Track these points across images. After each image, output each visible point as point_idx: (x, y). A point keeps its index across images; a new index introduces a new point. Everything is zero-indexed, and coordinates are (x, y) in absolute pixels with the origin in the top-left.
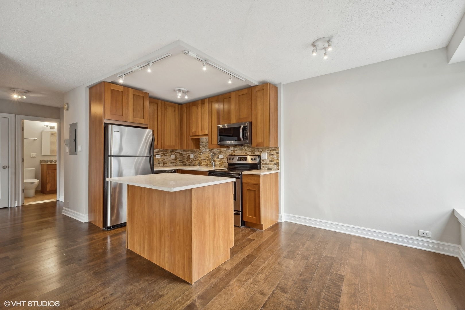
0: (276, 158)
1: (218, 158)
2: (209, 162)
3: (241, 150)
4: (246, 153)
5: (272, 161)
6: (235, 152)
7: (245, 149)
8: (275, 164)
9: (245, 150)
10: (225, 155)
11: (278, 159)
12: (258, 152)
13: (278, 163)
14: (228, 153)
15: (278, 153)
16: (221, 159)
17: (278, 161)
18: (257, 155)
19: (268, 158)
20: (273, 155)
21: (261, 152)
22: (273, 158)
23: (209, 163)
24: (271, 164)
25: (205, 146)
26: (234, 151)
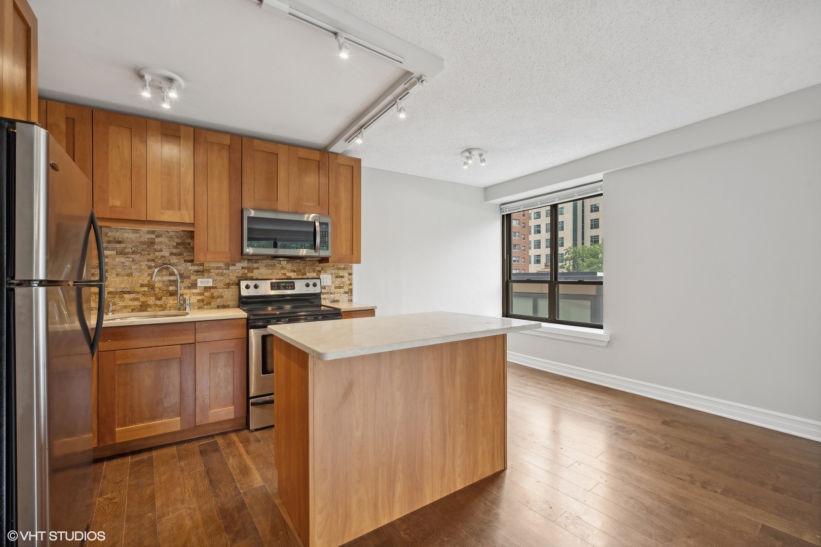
0: (348, 282)
1: (194, 285)
2: (153, 298)
3: (270, 268)
4: (285, 274)
5: (340, 287)
6: (255, 271)
7: (281, 266)
8: (346, 293)
9: (283, 268)
10: (219, 278)
11: (351, 284)
12: (314, 272)
13: (351, 290)
14: (231, 274)
15: (350, 274)
16: (207, 289)
17: (350, 287)
18: (311, 277)
19: (333, 282)
20: (342, 277)
21: (320, 271)
22: (343, 283)
23: (151, 300)
24: (338, 293)
25: (134, 253)
26: (251, 270)
